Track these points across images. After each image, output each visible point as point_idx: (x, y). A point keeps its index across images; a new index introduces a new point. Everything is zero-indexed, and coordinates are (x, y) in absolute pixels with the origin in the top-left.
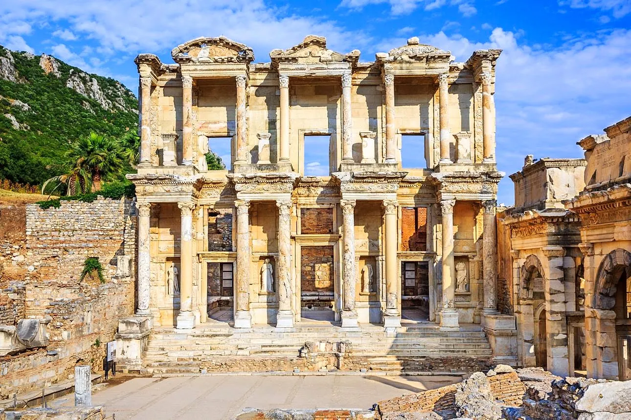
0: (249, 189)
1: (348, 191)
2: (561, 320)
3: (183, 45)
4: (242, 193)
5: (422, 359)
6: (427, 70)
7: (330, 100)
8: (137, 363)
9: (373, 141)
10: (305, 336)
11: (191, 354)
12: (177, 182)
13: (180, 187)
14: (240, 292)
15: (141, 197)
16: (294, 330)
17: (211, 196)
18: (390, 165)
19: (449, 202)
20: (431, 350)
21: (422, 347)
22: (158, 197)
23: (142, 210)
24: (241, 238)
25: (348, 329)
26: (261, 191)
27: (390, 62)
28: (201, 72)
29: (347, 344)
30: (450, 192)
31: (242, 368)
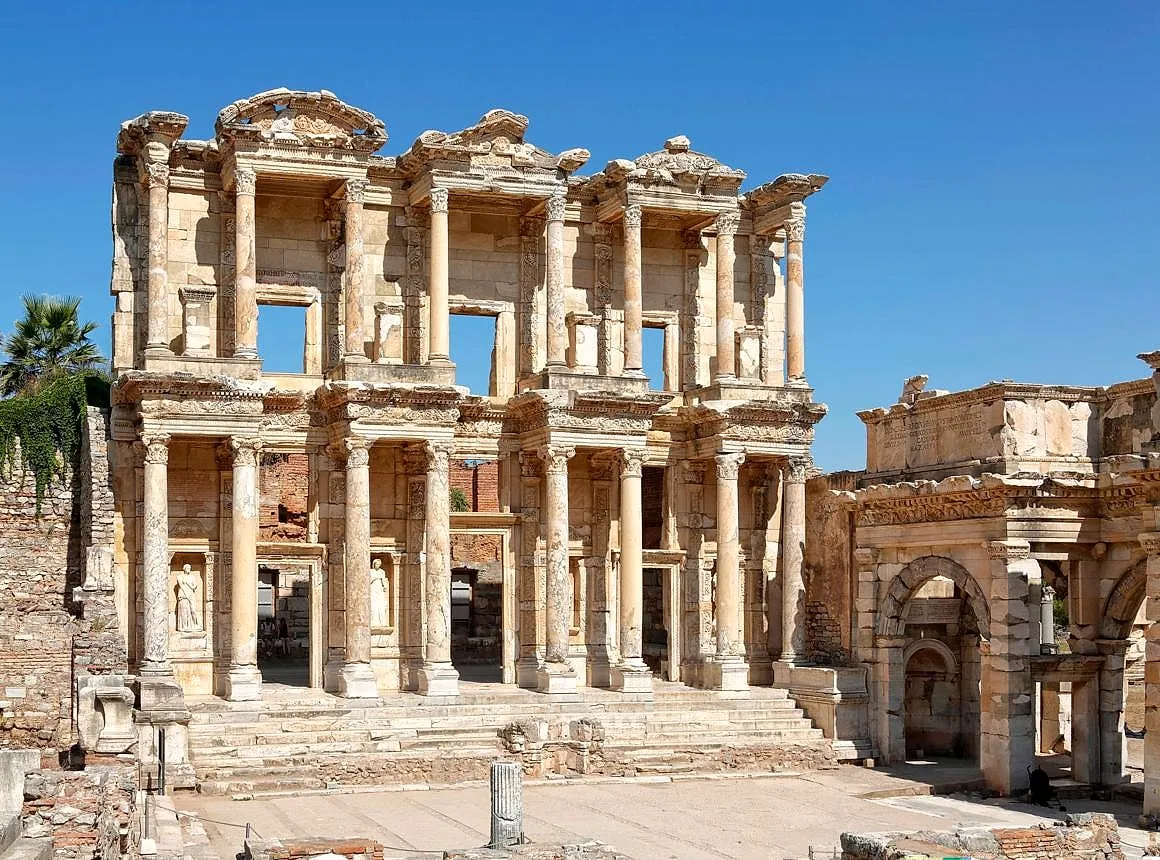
0: (376, 416)
1: (562, 429)
2: (1023, 670)
3: (247, 102)
4: (361, 423)
5: (715, 750)
6: (700, 203)
7: (500, 244)
8: (187, 771)
9: (594, 331)
10: (487, 712)
11: (286, 751)
12: (232, 394)
13: (236, 404)
14: (358, 625)
15: (153, 421)
16: (463, 701)
17: (269, 427)
18: (636, 380)
19: (735, 456)
20: (724, 733)
21: (704, 728)
22: (190, 422)
23: (156, 450)
24: (359, 516)
25: (559, 698)
26: (398, 421)
27: (638, 180)
28: (277, 163)
29: (595, 725)
30: (736, 438)
31: (400, 776)
